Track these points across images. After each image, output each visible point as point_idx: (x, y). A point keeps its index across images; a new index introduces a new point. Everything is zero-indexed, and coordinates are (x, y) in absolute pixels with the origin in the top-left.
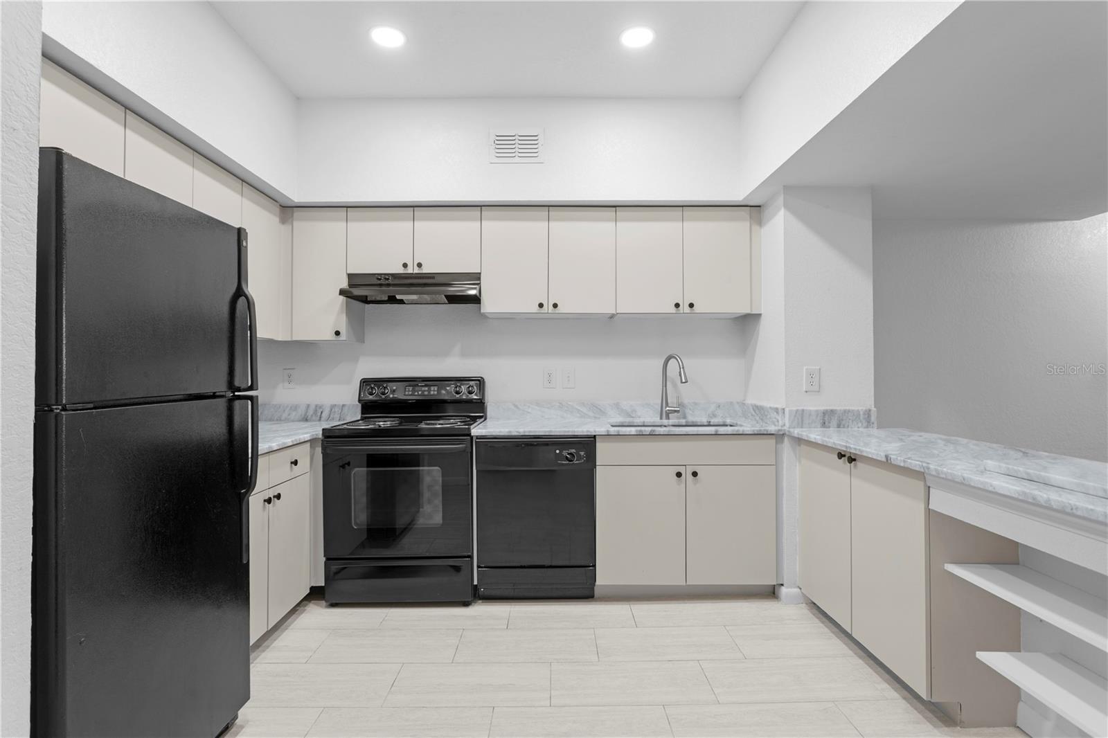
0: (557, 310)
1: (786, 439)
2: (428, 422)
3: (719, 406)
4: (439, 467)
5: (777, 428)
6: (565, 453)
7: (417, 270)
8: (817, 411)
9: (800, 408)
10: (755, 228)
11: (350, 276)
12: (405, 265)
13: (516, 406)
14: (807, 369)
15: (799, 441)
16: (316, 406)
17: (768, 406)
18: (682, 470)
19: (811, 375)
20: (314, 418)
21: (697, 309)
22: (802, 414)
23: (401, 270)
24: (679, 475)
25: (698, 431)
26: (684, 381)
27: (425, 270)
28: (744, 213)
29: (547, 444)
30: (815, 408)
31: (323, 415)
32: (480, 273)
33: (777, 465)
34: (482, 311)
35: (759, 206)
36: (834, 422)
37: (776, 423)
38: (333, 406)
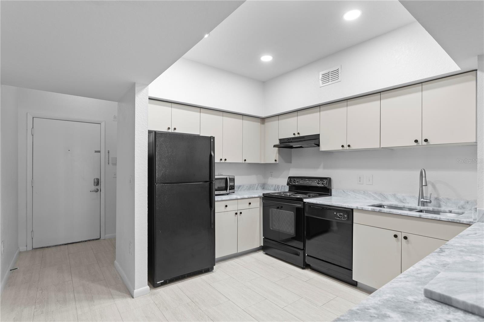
0: (350, 148)
4: (294, 212)
6: (338, 214)
7: (298, 136)
11: (280, 140)
12: (294, 134)
13: (344, 191)
16: (278, 185)
20: (277, 190)
21: (431, 143)
23: (293, 136)
26: (424, 185)
27: (301, 135)
29: (330, 209)
31: (280, 189)
32: (319, 134)
34: (320, 150)
35: (477, 70)
38: (282, 186)
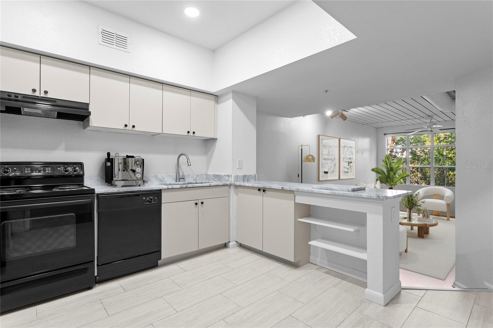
0: (134, 129)
1: (232, 186)
2: (60, 188)
3: (198, 176)
4: (74, 213)
5: (229, 183)
6: (148, 199)
7: (43, 95)
8: (242, 175)
9: (237, 175)
10: (216, 104)
12: (34, 90)
14: (238, 160)
15: (236, 187)
17: (223, 174)
18: (197, 201)
19: (239, 162)
21: (195, 134)
22: (237, 177)
23: (30, 93)
24: (196, 204)
25: (203, 185)
26: (189, 165)
27: (49, 96)
28: (212, 97)
29: (138, 195)
30: (241, 175)
32: (89, 104)
33: (229, 197)
35: (217, 96)
36: (246, 180)
37: (228, 181)
